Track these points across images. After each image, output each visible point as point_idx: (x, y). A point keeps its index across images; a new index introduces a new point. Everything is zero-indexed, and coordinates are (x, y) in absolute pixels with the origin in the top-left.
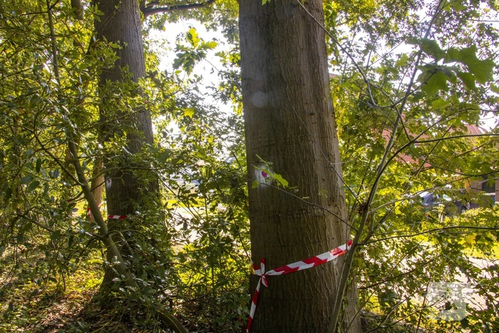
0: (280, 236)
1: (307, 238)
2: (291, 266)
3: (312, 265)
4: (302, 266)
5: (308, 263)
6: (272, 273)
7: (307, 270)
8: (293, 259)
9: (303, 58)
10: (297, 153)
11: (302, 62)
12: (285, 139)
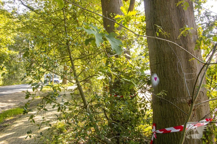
0: (162, 112)
1: (176, 115)
2: (168, 129)
3: (178, 130)
4: (173, 130)
5: (176, 129)
6: (158, 132)
7: (176, 133)
8: (168, 126)
9: (174, 14)
10: (171, 68)
11: (173, 17)
12: (164, 60)
